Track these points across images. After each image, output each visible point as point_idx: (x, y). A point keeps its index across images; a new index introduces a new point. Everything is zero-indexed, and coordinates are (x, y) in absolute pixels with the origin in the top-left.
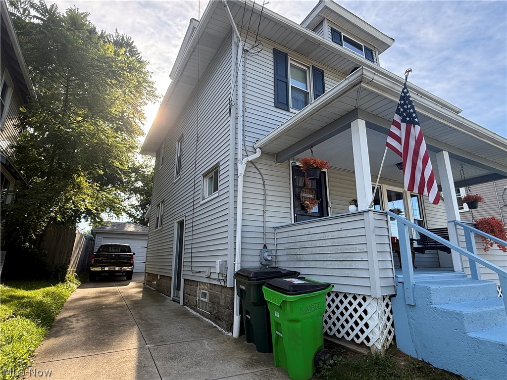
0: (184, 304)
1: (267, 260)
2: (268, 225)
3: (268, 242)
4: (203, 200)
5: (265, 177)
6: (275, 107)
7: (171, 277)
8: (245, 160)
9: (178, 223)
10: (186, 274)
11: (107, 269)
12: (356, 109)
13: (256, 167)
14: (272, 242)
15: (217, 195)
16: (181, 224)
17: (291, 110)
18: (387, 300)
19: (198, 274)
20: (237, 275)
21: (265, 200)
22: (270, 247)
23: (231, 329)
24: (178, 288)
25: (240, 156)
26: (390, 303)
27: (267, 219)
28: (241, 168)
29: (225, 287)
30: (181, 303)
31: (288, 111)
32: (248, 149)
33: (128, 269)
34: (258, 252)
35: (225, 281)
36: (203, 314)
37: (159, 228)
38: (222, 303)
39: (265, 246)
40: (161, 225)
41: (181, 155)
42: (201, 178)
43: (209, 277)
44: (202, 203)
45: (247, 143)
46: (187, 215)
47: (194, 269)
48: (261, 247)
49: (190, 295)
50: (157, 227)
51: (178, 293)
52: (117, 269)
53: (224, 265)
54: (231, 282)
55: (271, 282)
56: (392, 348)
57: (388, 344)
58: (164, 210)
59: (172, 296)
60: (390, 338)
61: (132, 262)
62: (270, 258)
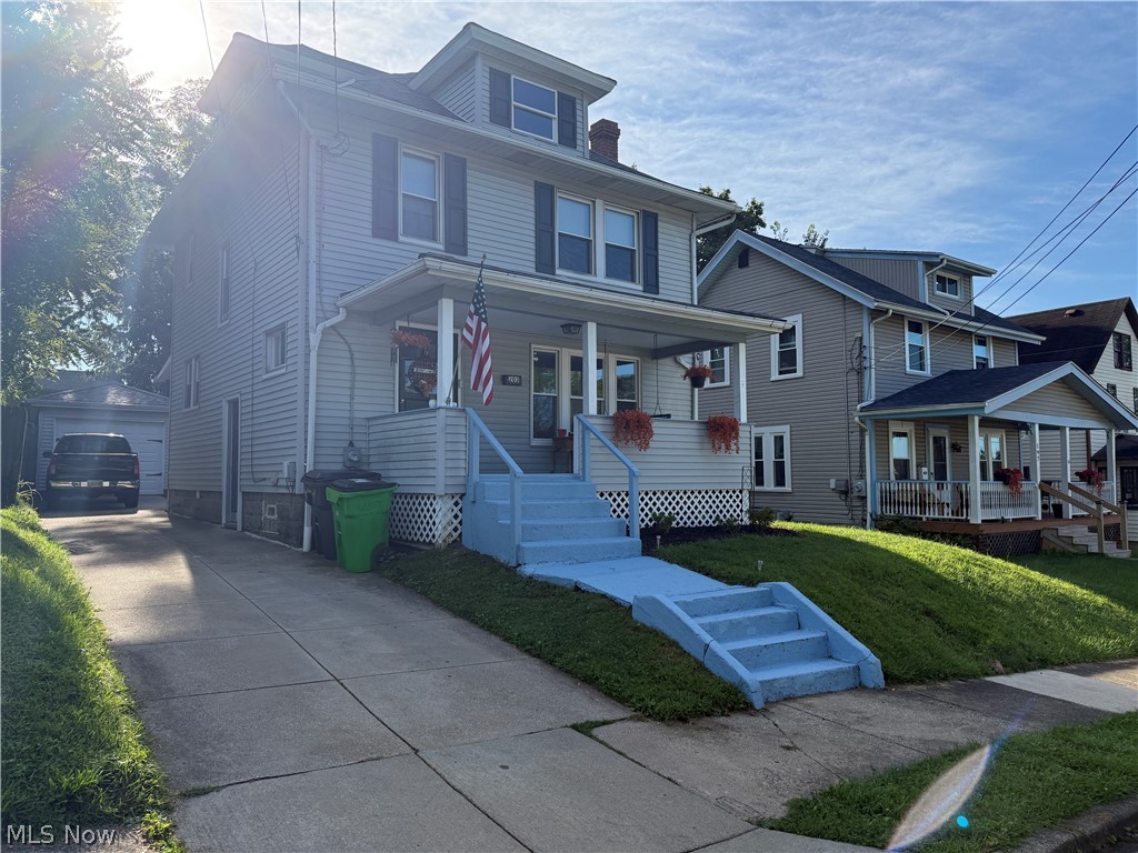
0: (243, 530)
1: (351, 461)
2: (357, 415)
3: (356, 437)
4: (267, 372)
5: (354, 348)
6: (374, 236)
7: (221, 493)
8: (321, 326)
9: (229, 402)
10: (245, 484)
11: (84, 484)
12: (442, 285)
13: (339, 334)
14: (364, 437)
15: (283, 371)
16: (234, 404)
17: (401, 238)
18: (456, 498)
19: (263, 483)
20: (306, 478)
21: (353, 381)
22: (357, 445)
23: (301, 545)
24: (234, 509)
25: (312, 320)
26: (460, 501)
27: (356, 407)
28: (315, 340)
29: (293, 495)
30: (239, 528)
31: (396, 240)
32: (327, 307)
33: (127, 485)
34: (341, 451)
35: (293, 487)
36: (269, 536)
37: (192, 408)
38: (291, 516)
39: (351, 444)
40: (196, 403)
41: (227, 280)
42: (262, 337)
43: (276, 485)
44: (264, 377)
45: (325, 299)
46: (243, 391)
47: (257, 476)
48: (346, 444)
49: (251, 514)
50: (188, 405)
51: (234, 517)
52: (106, 484)
53: (293, 466)
54: (299, 488)
55: (336, 483)
56: (457, 543)
57: (452, 539)
58: (200, 370)
59: (224, 521)
60: (455, 535)
61: (136, 472)
62: (355, 459)
